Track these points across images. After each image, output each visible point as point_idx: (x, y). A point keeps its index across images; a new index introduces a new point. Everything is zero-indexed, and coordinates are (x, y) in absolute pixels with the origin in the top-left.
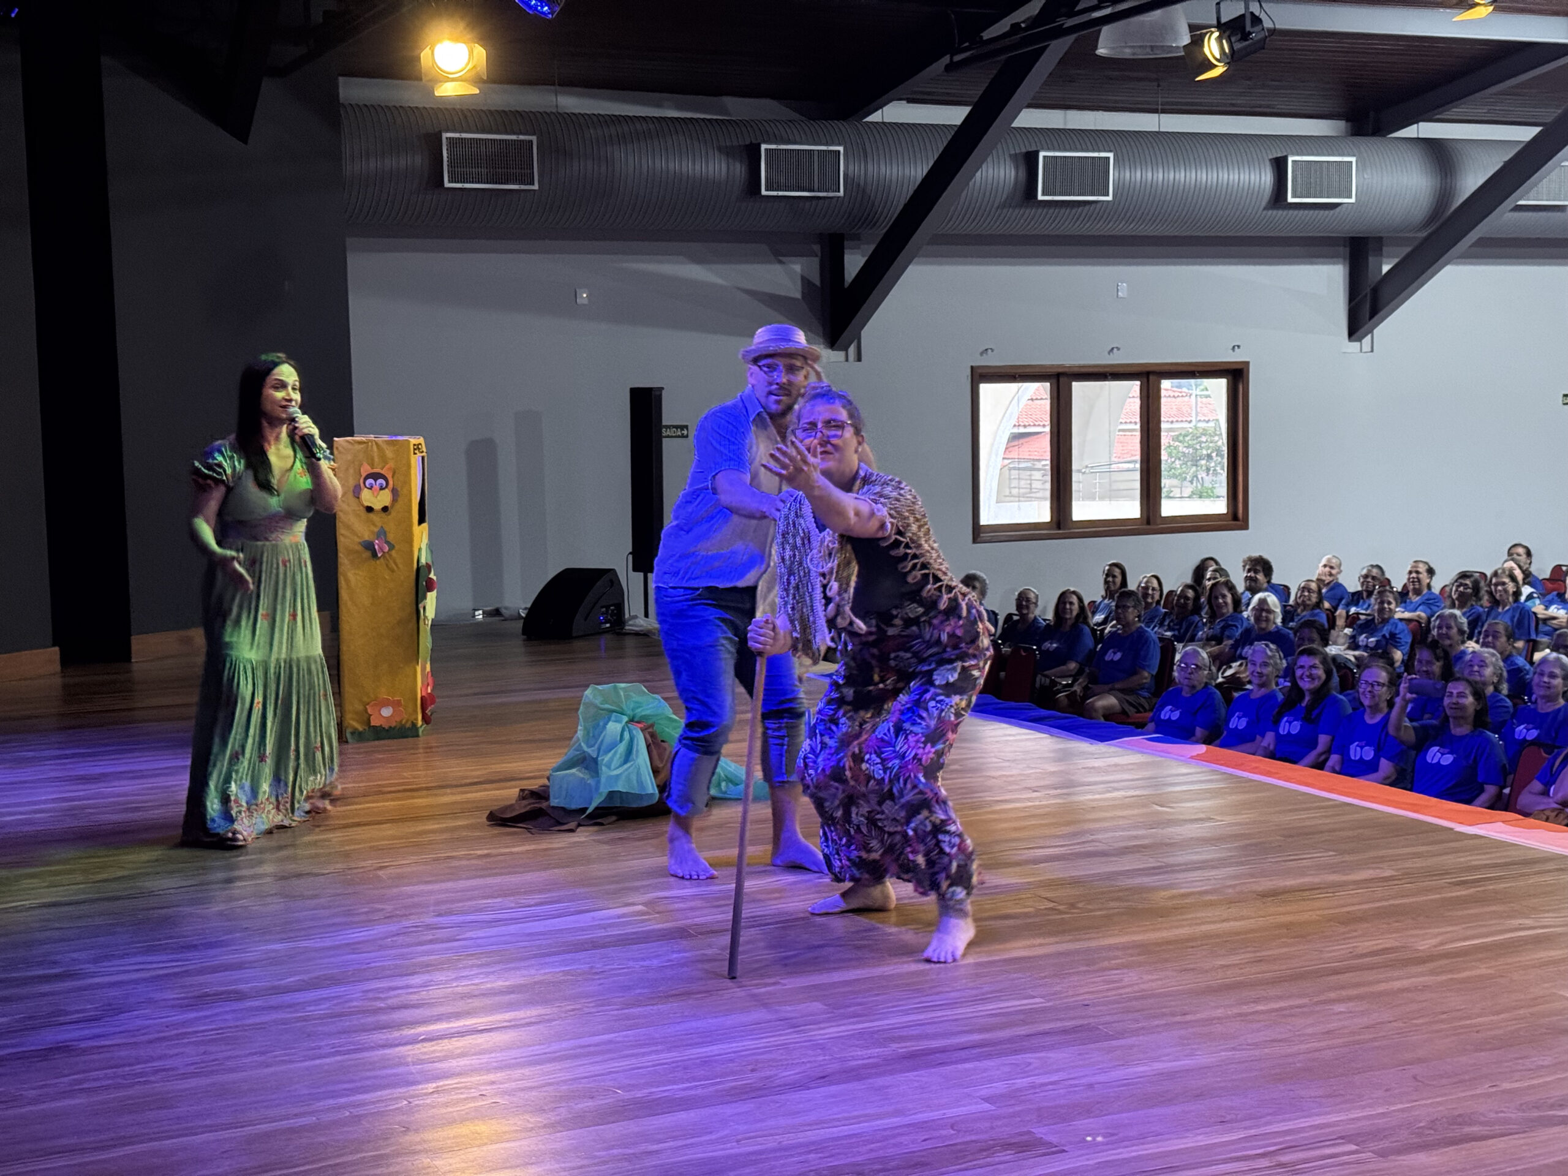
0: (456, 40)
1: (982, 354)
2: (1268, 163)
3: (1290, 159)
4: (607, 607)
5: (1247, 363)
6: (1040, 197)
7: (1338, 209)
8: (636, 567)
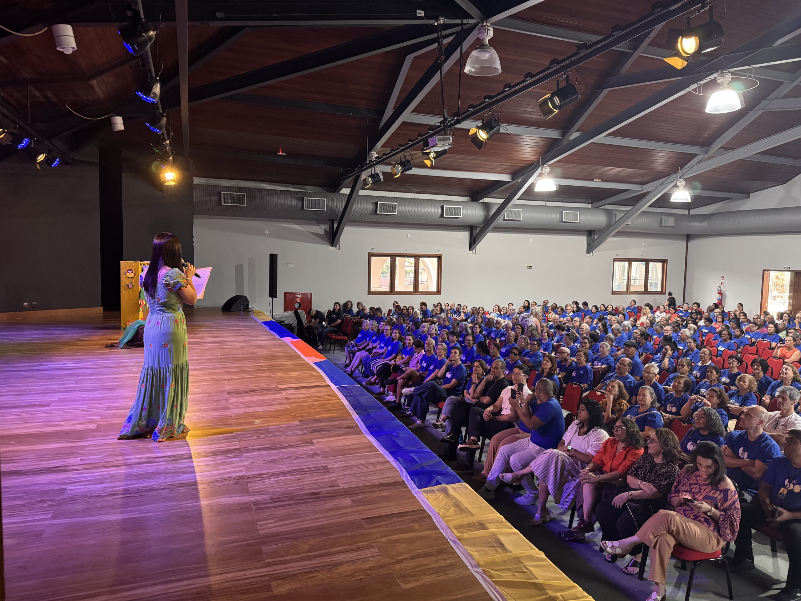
0: (171, 171)
1: (371, 249)
2: (440, 207)
3: (445, 206)
4: (244, 305)
5: (442, 255)
6: (378, 213)
7: (459, 219)
8: (270, 296)
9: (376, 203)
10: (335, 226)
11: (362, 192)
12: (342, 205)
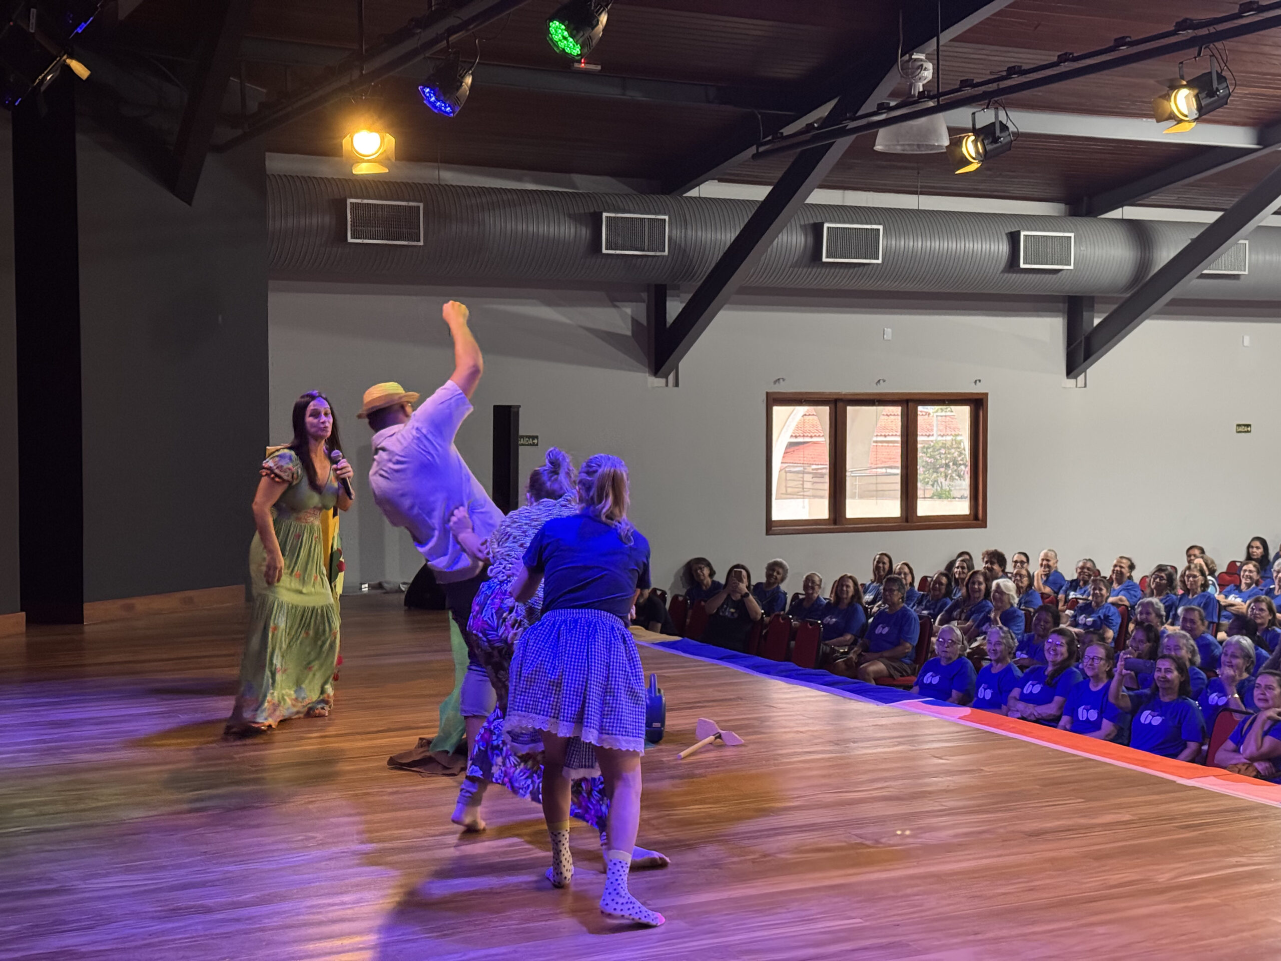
1: (775, 382)
2: (1005, 238)
3: (1023, 234)
5: (986, 394)
6: (824, 259)
7: (1060, 274)
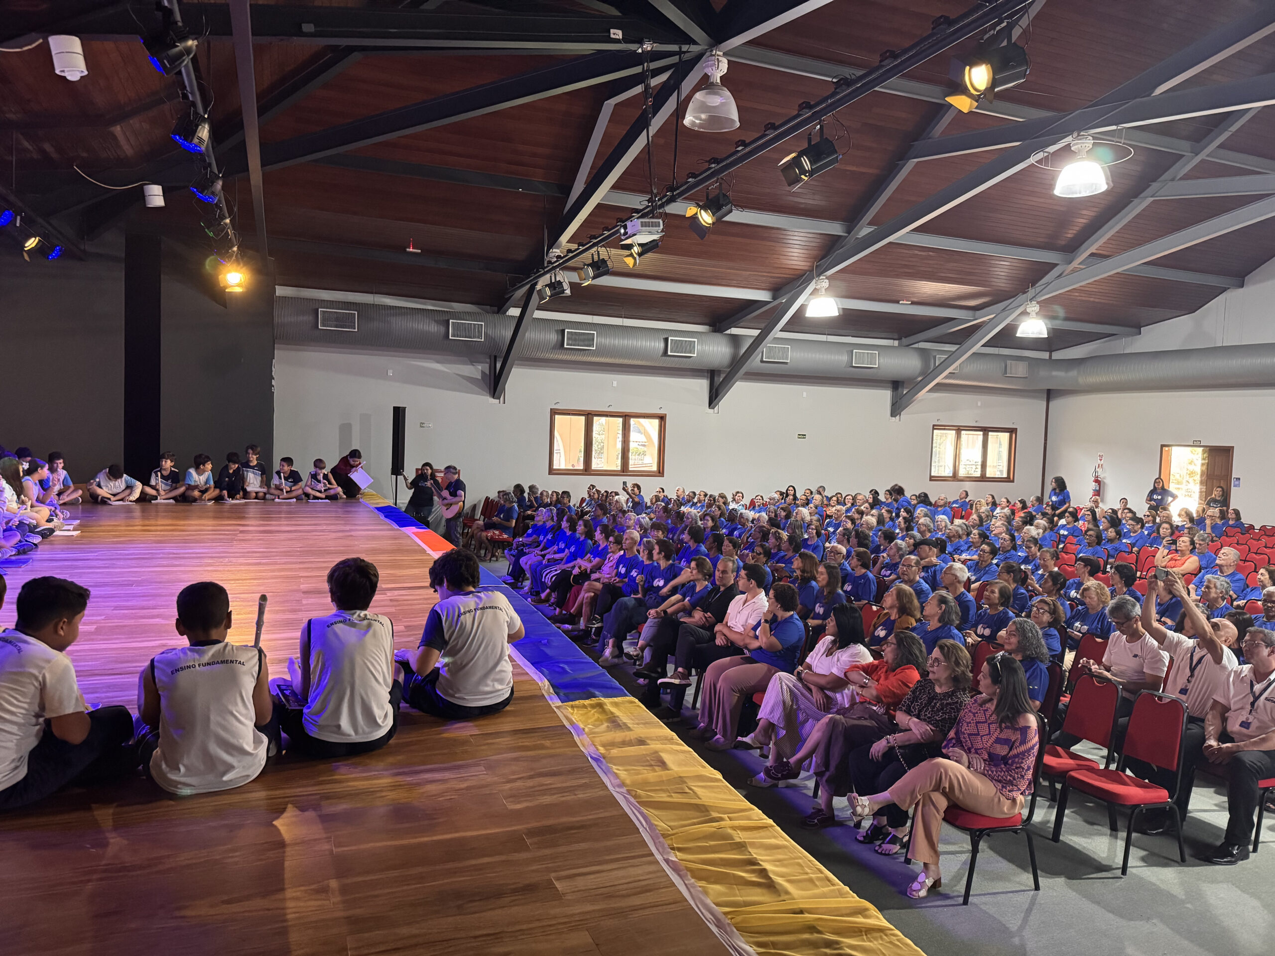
0: (236, 271)
1: (553, 404)
2: (662, 340)
3: (670, 338)
5: (667, 414)
6: (565, 346)
7: (692, 358)
8: (392, 474)
9: (563, 331)
10: (498, 366)
11: (538, 314)
12: (509, 334)
